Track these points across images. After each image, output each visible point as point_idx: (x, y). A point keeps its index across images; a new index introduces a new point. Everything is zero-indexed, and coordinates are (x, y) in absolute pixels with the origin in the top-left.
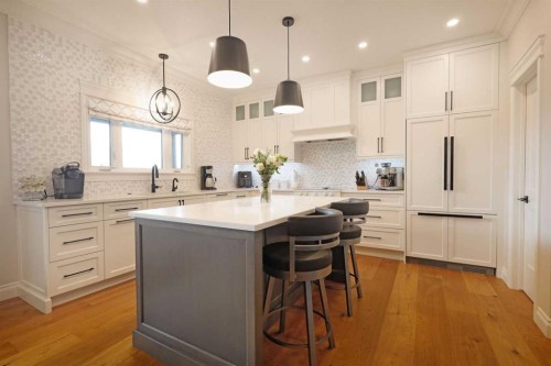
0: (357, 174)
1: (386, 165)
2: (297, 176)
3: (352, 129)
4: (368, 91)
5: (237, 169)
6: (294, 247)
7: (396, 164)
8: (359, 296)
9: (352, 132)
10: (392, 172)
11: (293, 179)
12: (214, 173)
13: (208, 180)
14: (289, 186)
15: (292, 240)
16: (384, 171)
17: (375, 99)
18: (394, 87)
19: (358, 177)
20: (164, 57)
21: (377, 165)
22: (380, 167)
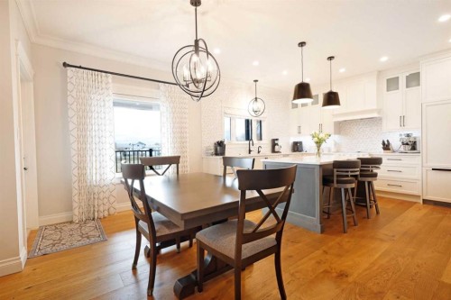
0: (384, 142)
1: (408, 135)
2: (336, 144)
3: (379, 111)
4: (392, 84)
5: (292, 140)
6: (336, 173)
7: (416, 134)
8: (378, 213)
9: (379, 112)
10: (412, 140)
11: (333, 146)
12: (279, 142)
13: (276, 147)
14: (329, 150)
15: (335, 170)
16: (406, 140)
17: (398, 89)
18: (414, 79)
19: (384, 143)
20: (256, 81)
21: (401, 135)
22: (403, 137)
